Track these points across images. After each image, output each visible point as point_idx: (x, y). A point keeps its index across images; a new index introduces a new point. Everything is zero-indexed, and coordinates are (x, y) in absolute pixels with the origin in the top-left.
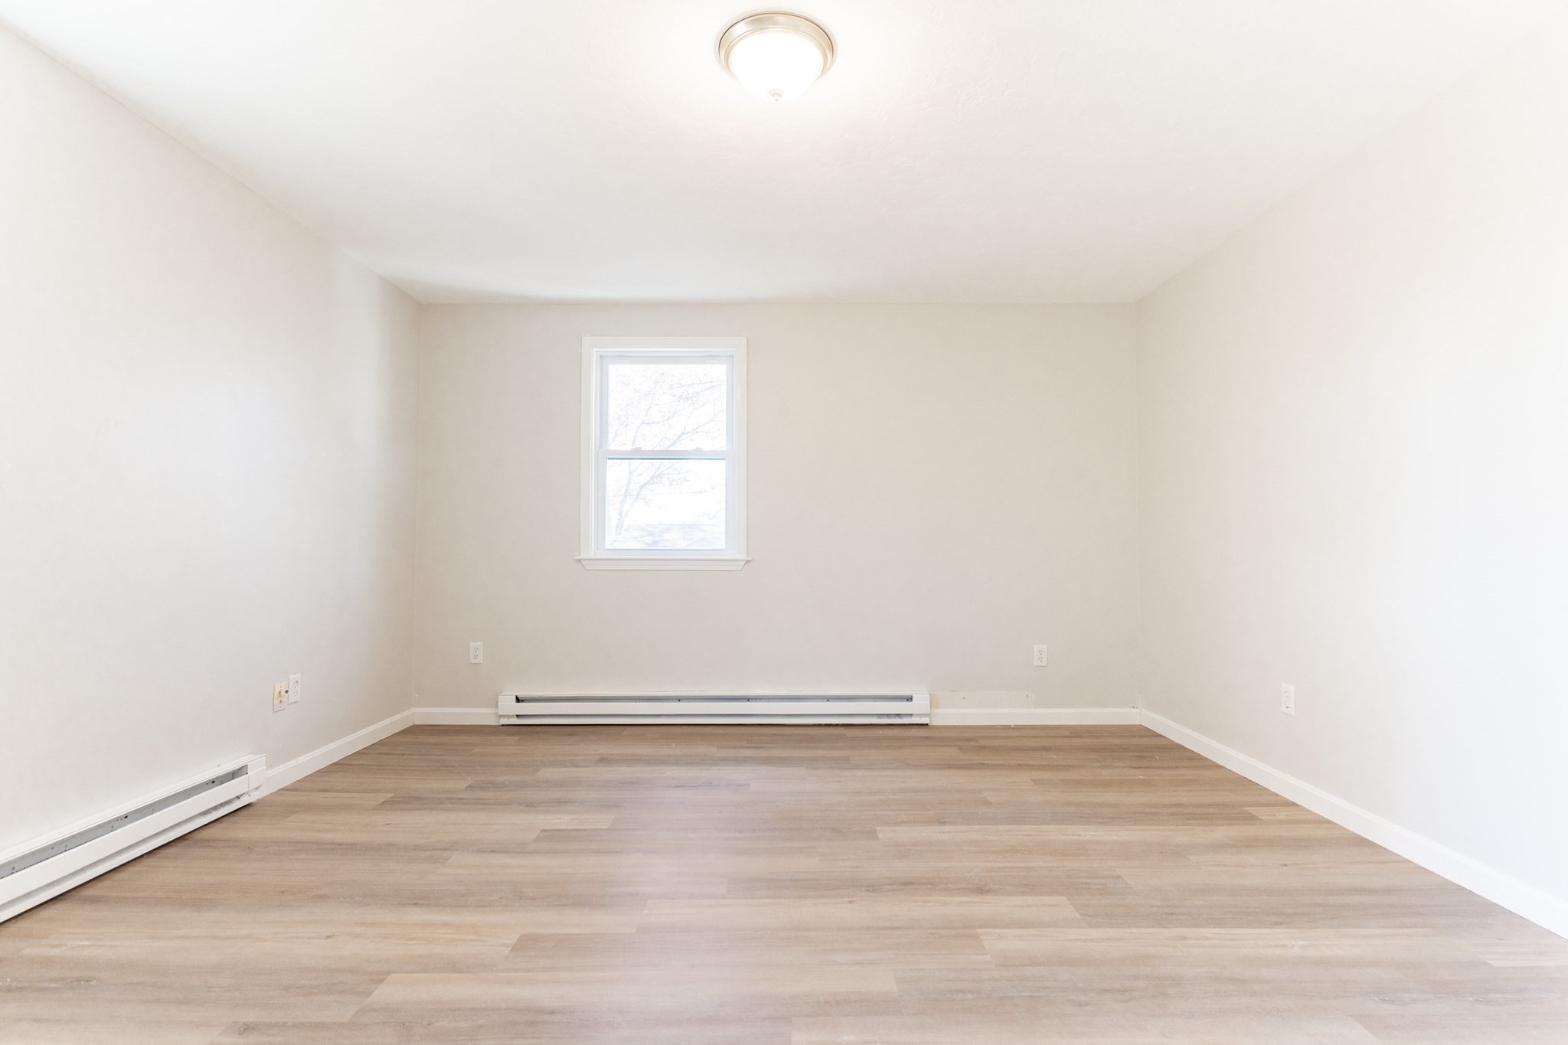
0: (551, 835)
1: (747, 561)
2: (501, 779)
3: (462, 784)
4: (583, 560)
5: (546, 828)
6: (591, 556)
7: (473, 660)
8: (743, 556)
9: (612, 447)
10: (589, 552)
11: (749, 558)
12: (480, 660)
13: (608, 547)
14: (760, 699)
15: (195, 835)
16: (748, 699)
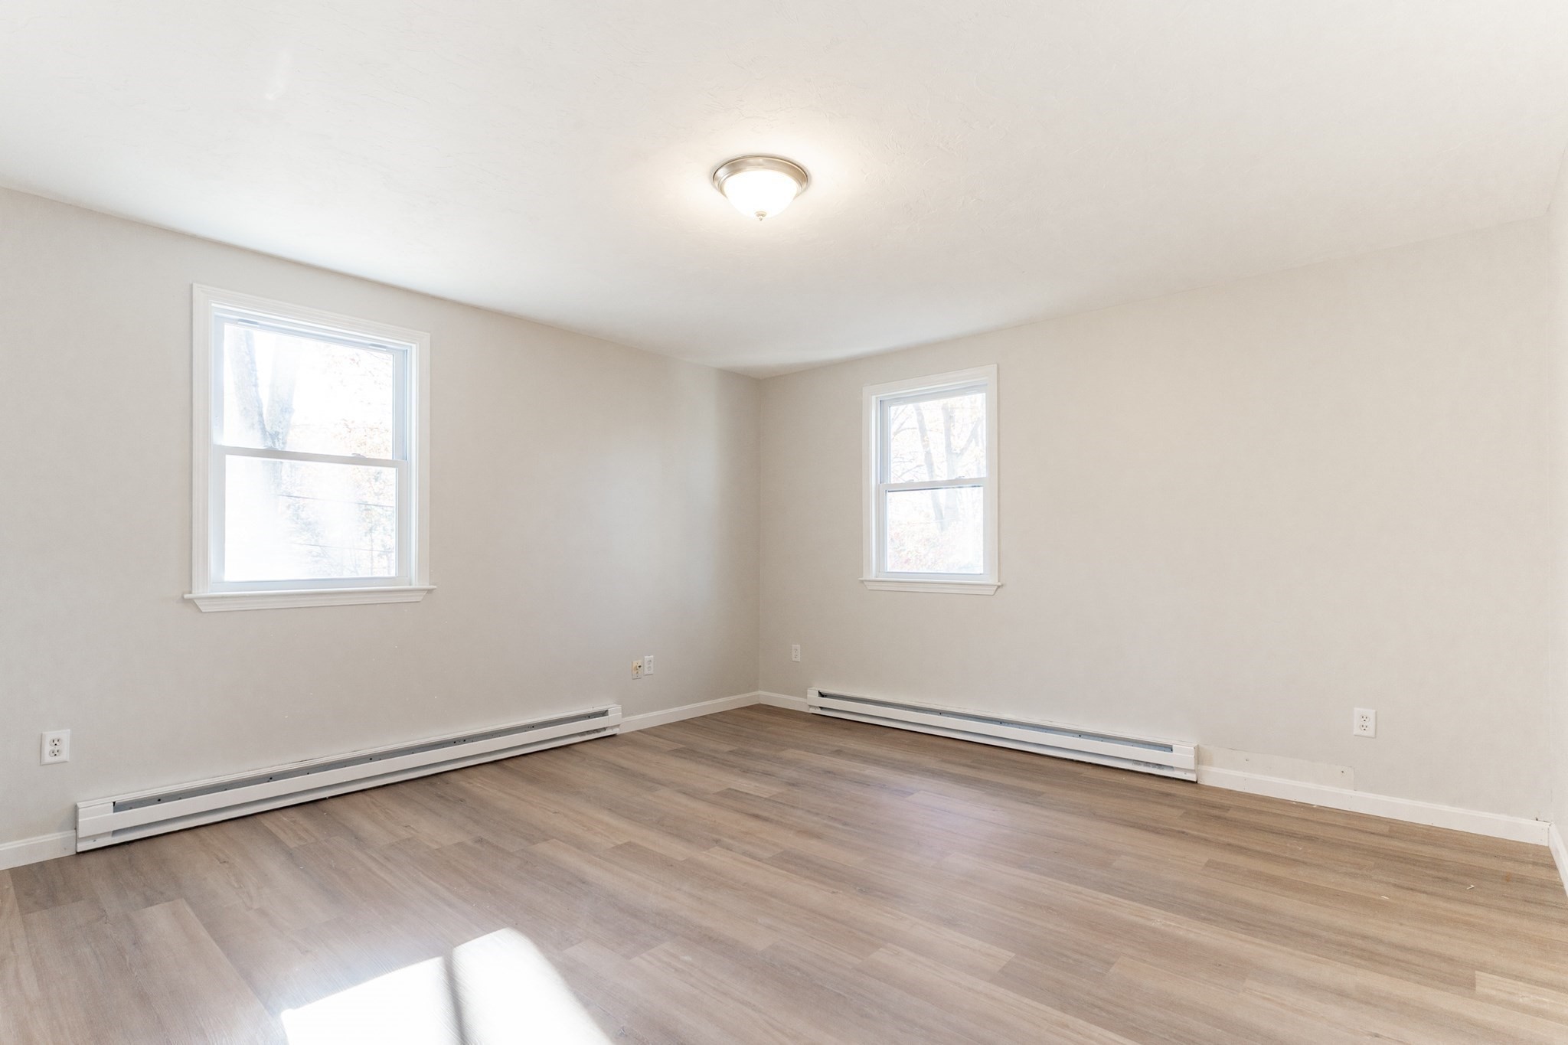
0: (731, 794)
1: (999, 587)
2: (755, 750)
3: (727, 748)
4: (866, 581)
5: (732, 787)
6: (873, 577)
7: (794, 659)
8: (994, 581)
9: (893, 481)
10: (871, 574)
11: (999, 584)
12: (798, 659)
13: (888, 570)
14: (1008, 723)
15: (572, 747)
16: (1001, 722)
